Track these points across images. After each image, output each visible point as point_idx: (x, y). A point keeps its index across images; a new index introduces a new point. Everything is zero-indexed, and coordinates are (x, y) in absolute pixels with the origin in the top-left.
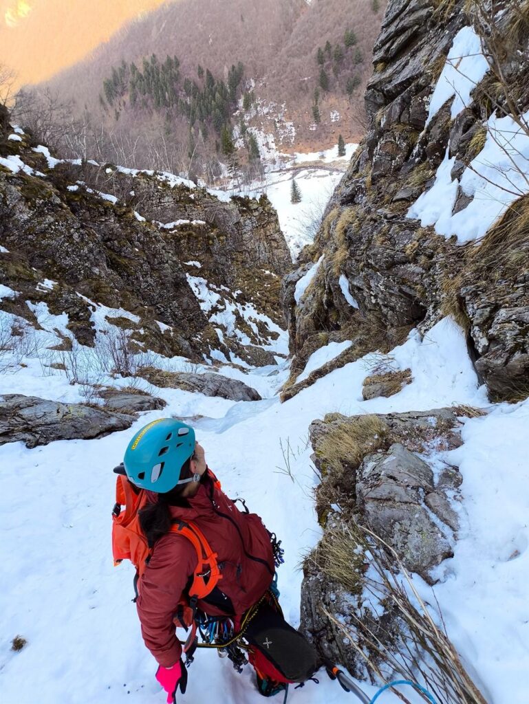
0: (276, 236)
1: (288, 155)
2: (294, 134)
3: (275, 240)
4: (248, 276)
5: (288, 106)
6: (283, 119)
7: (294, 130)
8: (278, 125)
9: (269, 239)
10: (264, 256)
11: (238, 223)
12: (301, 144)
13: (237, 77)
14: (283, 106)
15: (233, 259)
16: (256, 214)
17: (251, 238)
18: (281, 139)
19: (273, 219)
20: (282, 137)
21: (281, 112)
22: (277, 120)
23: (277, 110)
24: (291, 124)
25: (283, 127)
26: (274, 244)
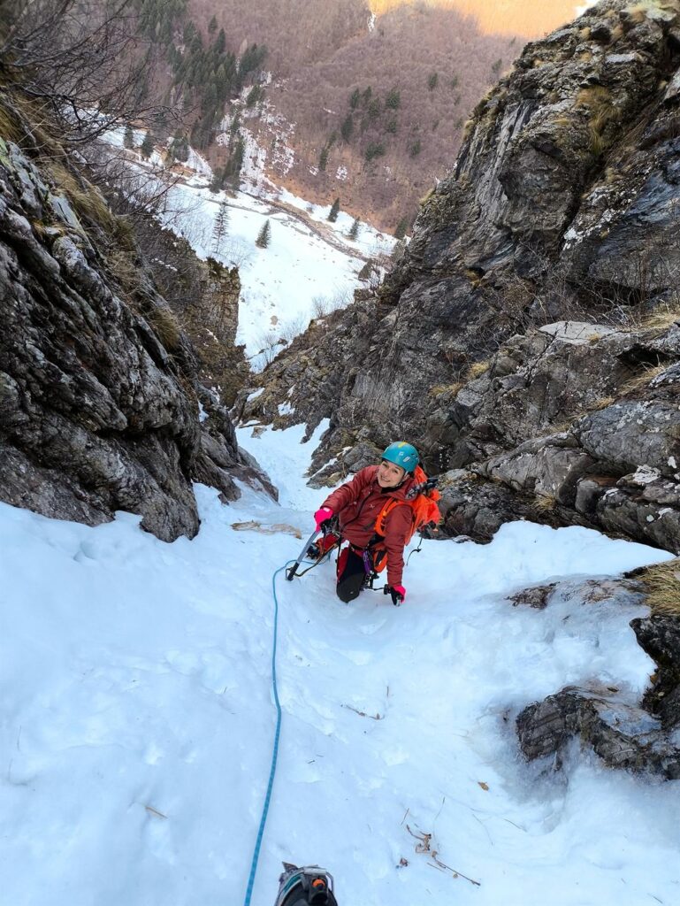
0: (232, 307)
1: (274, 186)
2: (290, 166)
3: (229, 310)
4: (193, 330)
5: (297, 128)
6: (286, 141)
7: (292, 161)
8: (277, 145)
9: (224, 306)
10: (213, 318)
11: (204, 282)
12: (293, 181)
13: (254, 61)
14: (291, 126)
15: (186, 310)
16: (223, 281)
17: (210, 299)
18: (273, 163)
19: (235, 291)
20: (276, 161)
21: (286, 131)
22: (278, 138)
23: (283, 126)
24: (293, 152)
25: (282, 151)
26: (227, 313)
